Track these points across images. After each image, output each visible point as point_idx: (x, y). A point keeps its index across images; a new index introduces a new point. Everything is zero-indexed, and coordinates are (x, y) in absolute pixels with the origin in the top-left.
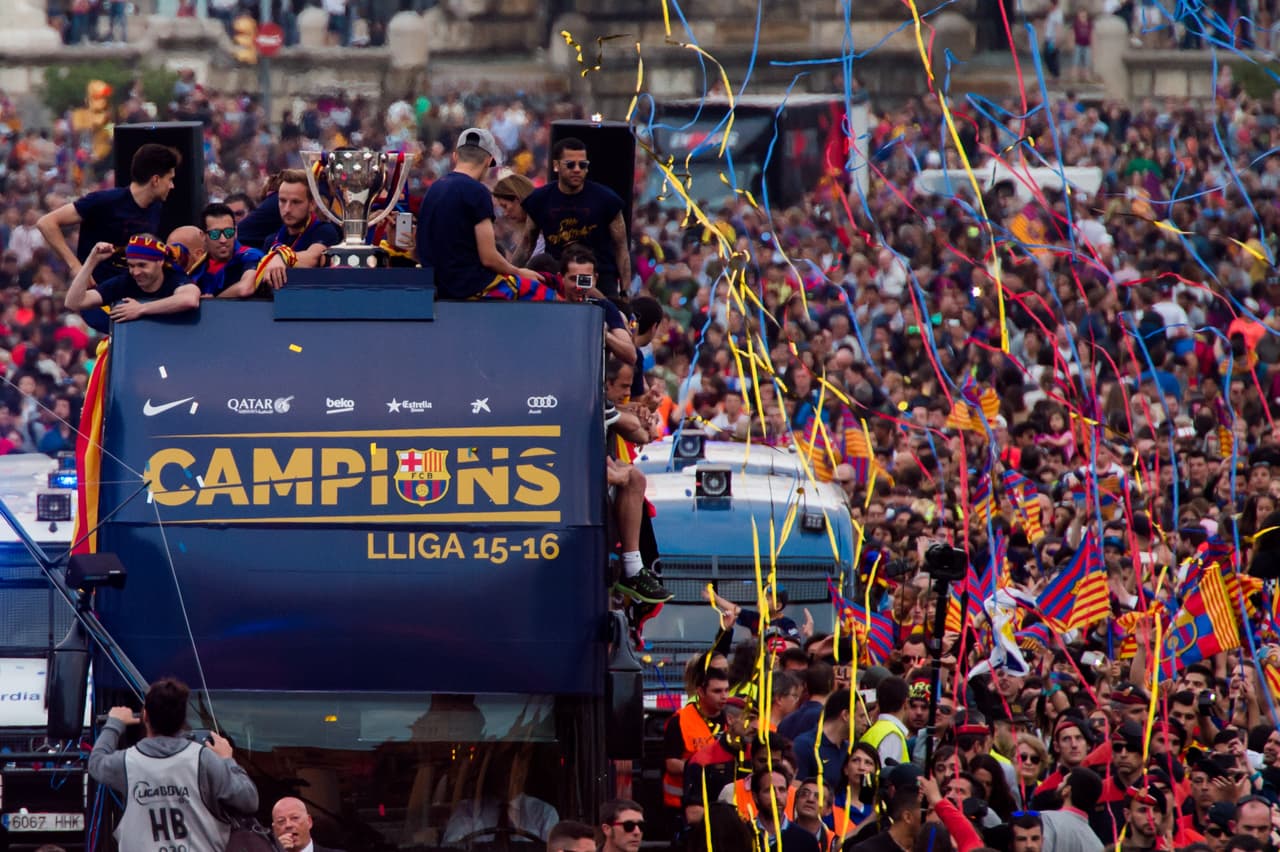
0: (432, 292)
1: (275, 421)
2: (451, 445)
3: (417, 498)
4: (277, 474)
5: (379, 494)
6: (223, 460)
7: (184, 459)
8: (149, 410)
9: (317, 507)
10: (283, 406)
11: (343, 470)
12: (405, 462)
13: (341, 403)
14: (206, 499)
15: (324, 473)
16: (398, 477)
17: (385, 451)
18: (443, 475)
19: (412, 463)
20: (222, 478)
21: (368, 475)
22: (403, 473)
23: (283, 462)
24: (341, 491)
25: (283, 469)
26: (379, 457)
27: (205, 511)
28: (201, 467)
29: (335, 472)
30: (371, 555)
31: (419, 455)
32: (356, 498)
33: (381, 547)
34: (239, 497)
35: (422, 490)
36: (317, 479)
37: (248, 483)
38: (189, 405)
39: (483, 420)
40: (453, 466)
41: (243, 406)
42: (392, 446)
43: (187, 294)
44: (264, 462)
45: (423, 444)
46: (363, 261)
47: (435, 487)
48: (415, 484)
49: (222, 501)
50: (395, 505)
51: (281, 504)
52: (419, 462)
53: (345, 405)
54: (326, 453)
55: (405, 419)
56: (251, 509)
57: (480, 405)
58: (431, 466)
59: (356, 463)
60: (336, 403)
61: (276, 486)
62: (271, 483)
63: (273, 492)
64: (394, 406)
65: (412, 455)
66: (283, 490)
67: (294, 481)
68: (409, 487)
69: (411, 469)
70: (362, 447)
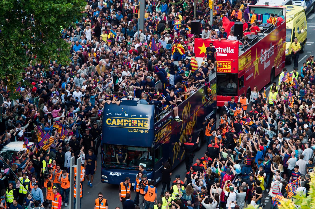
1: (120, 116)
2: (137, 120)
5: (130, 125)
6: (114, 120)
7: (110, 120)
8: (107, 114)
9: (124, 126)
10: (121, 115)
11: (126, 122)
14: (112, 124)
19: (133, 122)
20: (114, 122)
21: (129, 123)
22: (132, 123)
23: (120, 121)
24: (126, 124)
26: (130, 121)
28: (112, 121)
31: (134, 121)
32: (127, 125)
33: (130, 130)
34: (116, 124)
35: (134, 125)
36: (124, 123)
37: (117, 123)
38: (111, 114)
39: (141, 117)
40: (138, 122)
41: (117, 114)
42: (132, 120)
44: (118, 120)
45: (135, 120)
47: (136, 124)
49: (114, 124)
50: (132, 126)
51: (120, 125)
53: (127, 115)
54: (125, 120)
55: (133, 117)
56: (117, 126)
57: (141, 116)
58: (135, 122)
59: (128, 121)
64: (132, 115)
66: (120, 124)
68: (133, 124)
70: (129, 120)
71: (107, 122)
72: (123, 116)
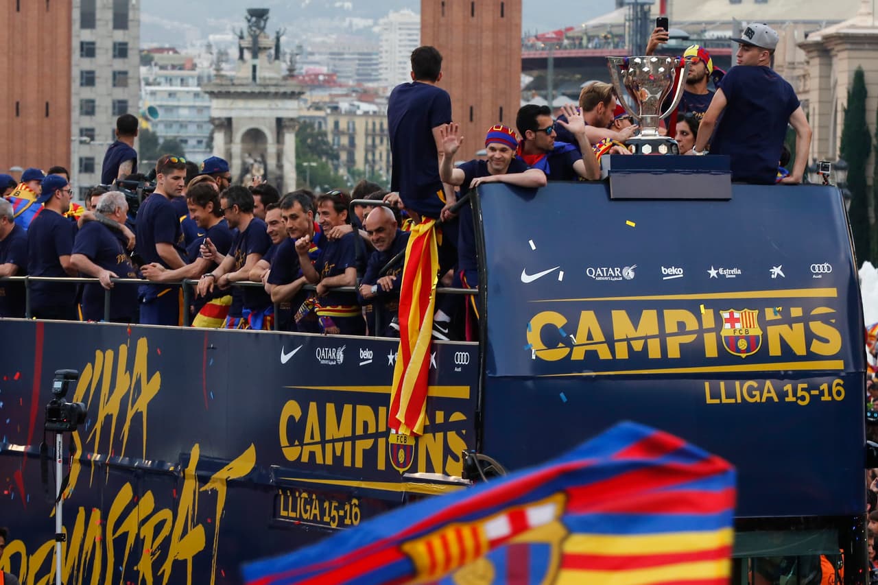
0: (729, 176)
1: (624, 287)
2: (759, 305)
3: (738, 350)
4: (632, 333)
5: (711, 349)
6: (588, 320)
7: (558, 320)
8: (526, 278)
9: (665, 360)
10: (629, 273)
11: (682, 328)
12: (727, 321)
13: (673, 270)
14: (578, 355)
15: (668, 331)
16: (723, 333)
17: (711, 311)
18: (757, 331)
19: (732, 320)
20: (590, 337)
21: (701, 331)
22: (727, 330)
23: (635, 320)
24: (682, 345)
25: (636, 327)
26: (707, 317)
27: (579, 366)
28: (572, 327)
29: (675, 330)
30: (709, 400)
31: (737, 315)
32: (693, 354)
33: (716, 393)
34: (604, 353)
35: (742, 344)
36: (663, 336)
37: (610, 340)
38: (556, 273)
39: (780, 283)
40: (763, 323)
41: (599, 274)
42: (716, 306)
45: (738, 305)
47: (752, 341)
48: (738, 338)
49: (591, 356)
50: (723, 357)
51: (639, 358)
52: (737, 320)
53: (675, 272)
55: (722, 284)
56: (615, 363)
57: (776, 271)
58: (746, 323)
59: (692, 324)
60: (669, 271)
61: (631, 342)
62: (628, 340)
63: (630, 348)
64: (713, 272)
65: (732, 314)
66: (638, 346)
67: (646, 338)
68: (733, 341)
69: (733, 326)
70: (693, 307)
71: (533, 337)
72: (649, 281)
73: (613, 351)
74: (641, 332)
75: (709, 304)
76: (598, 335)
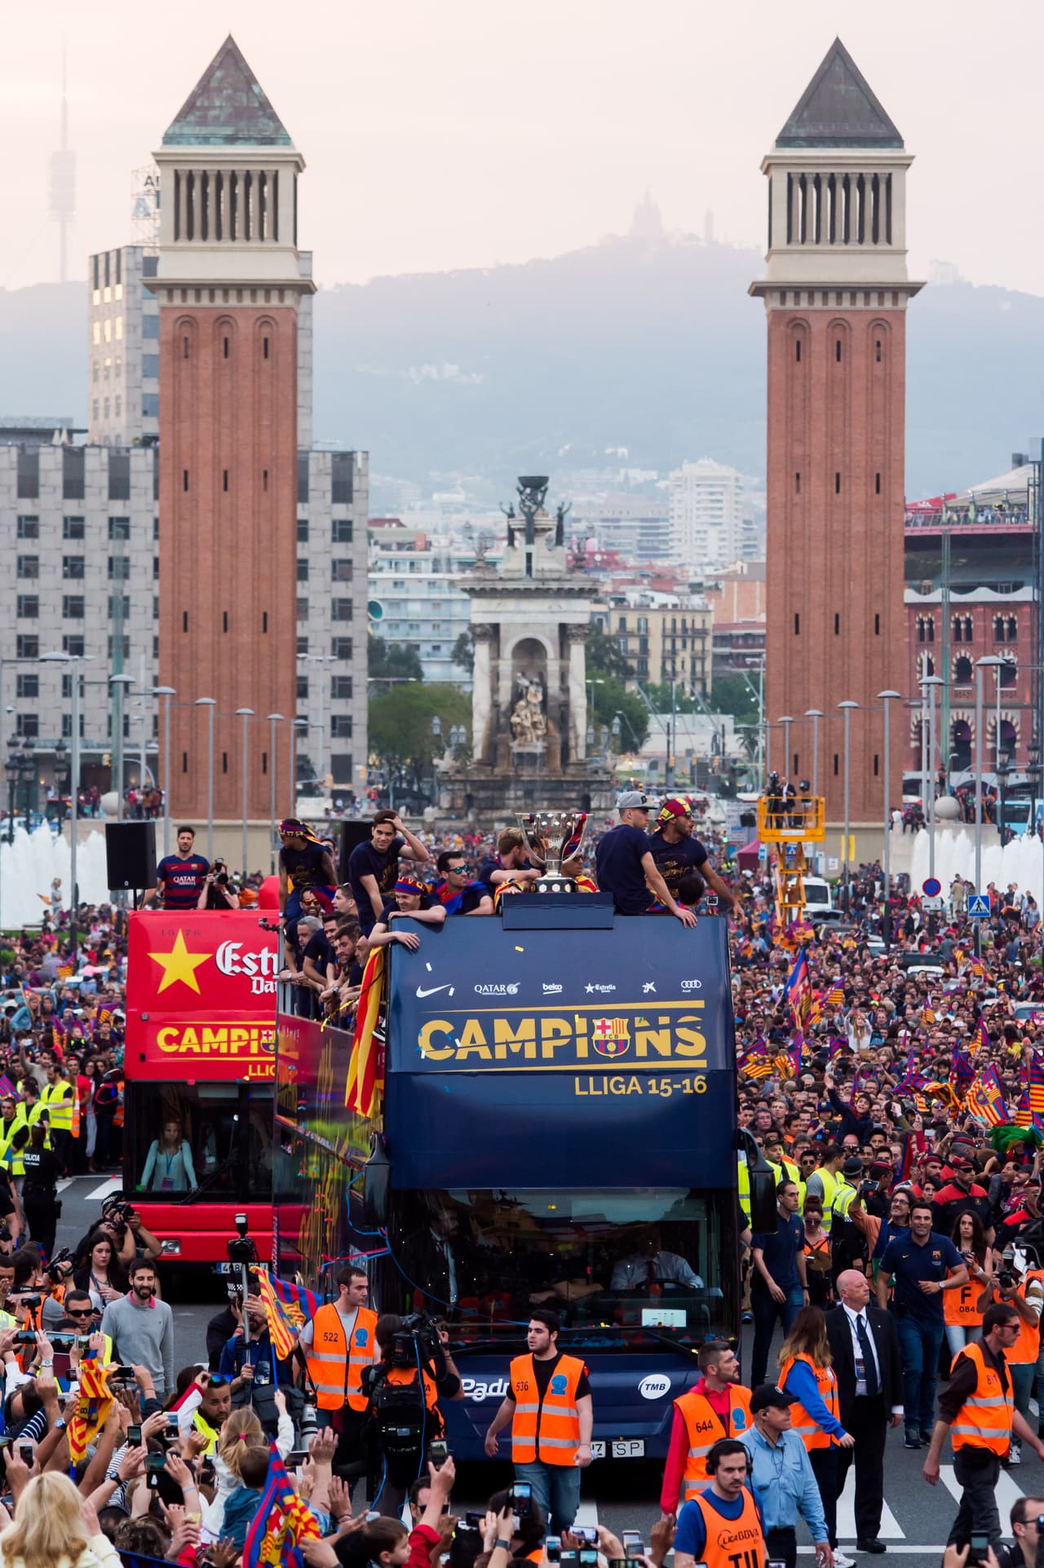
0: (612, 909)
1: (508, 1000)
2: (630, 1015)
3: (607, 1052)
4: (511, 1037)
5: (582, 1050)
6: (473, 1027)
7: (446, 1027)
8: (420, 994)
9: (540, 1060)
10: (513, 989)
11: (557, 1033)
12: (599, 1027)
13: (553, 987)
14: (462, 1055)
15: (543, 1036)
16: (594, 1038)
17: (585, 1020)
18: (626, 1036)
19: (604, 1028)
20: (473, 1040)
21: (574, 1037)
22: (598, 1035)
23: (515, 1028)
24: (556, 1048)
25: (515, 1032)
26: (581, 1024)
27: (462, 1063)
28: (458, 1032)
29: (551, 1035)
30: (578, 1092)
31: (608, 1022)
32: (566, 1053)
33: (584, 1087)
34: (485, 1054)
35: (612, 1047)
36: (539, 1040)
37: (491, 1044)
38: (448, 989)
39: (651, 997)
40: (632, 1030)
41: (484, 990)
42: (590, 1016)
43: (437, 912)
44: (502, 1028)
45: (611, 1014)
46: (562, 888)
47: (620, 1044)
48: (607, 1042)
49: (474, 1057)
50: (593, 1057)
51: (516, 1058)
52: (609, 1027)
53: (556, 988)
54: (545, 1022)
55: (598, 998)
56: (494, 1062)
57: (649, 987)
59: (566, 1029)
60: (549, 987)
61: (511, 1045)
62: (507, 1043)
63: (509, 1050)
64: (590, 988)
65: (603, 1022)
66: (515, 1048)
67: (523, 1042)
68: (603, 1044)
69: (604, 1032)
70: (569, 1017)
71: (424, 1041)
73: (493, 1052)
74: (520, 1036)
75: (582, 1014)
76: (481, 1039)
